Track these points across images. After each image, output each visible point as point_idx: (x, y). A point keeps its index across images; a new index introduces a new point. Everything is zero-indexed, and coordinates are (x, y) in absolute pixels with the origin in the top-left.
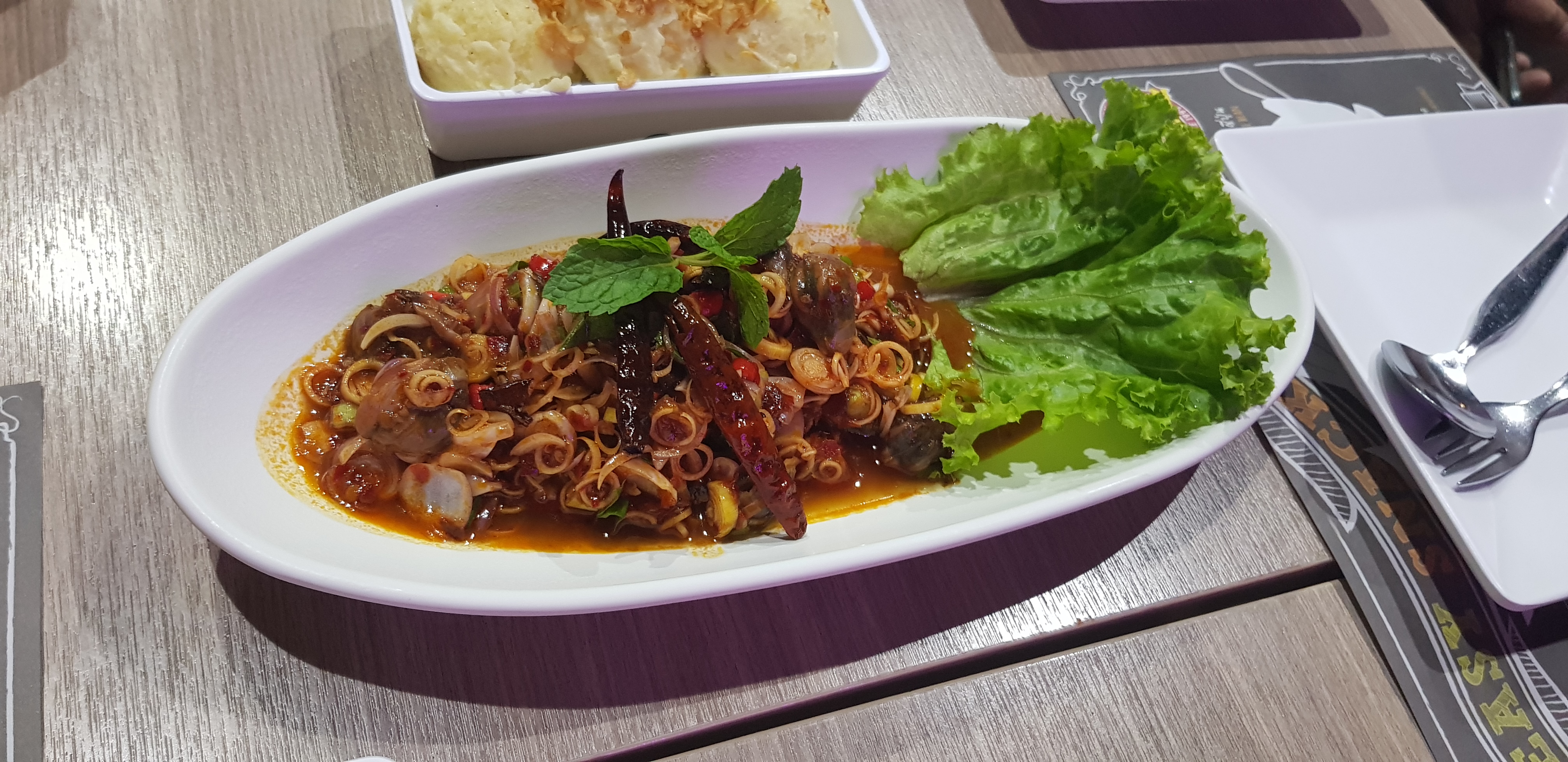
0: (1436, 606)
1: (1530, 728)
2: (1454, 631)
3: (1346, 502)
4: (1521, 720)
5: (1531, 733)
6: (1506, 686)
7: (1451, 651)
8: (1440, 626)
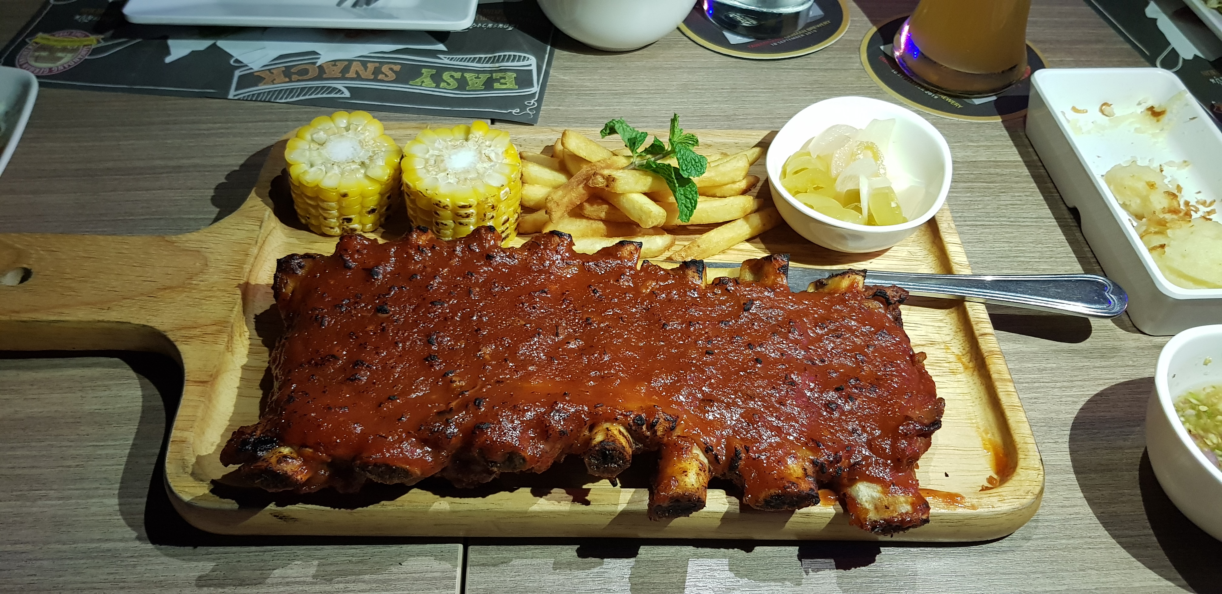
0: (411, 83)
3: (335, 89)
7: (435, 88)
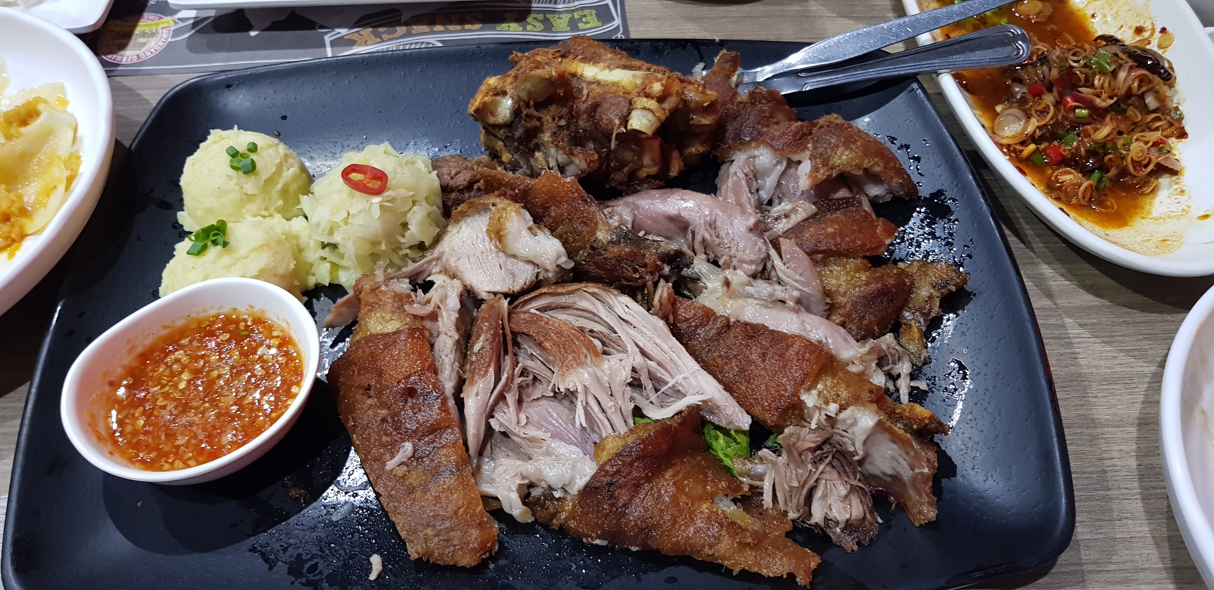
1: (570, 16)
2: (514, 26)
4: (566, 17)
5: (573, 16)
6: (548, 16)
8: (509, 31)
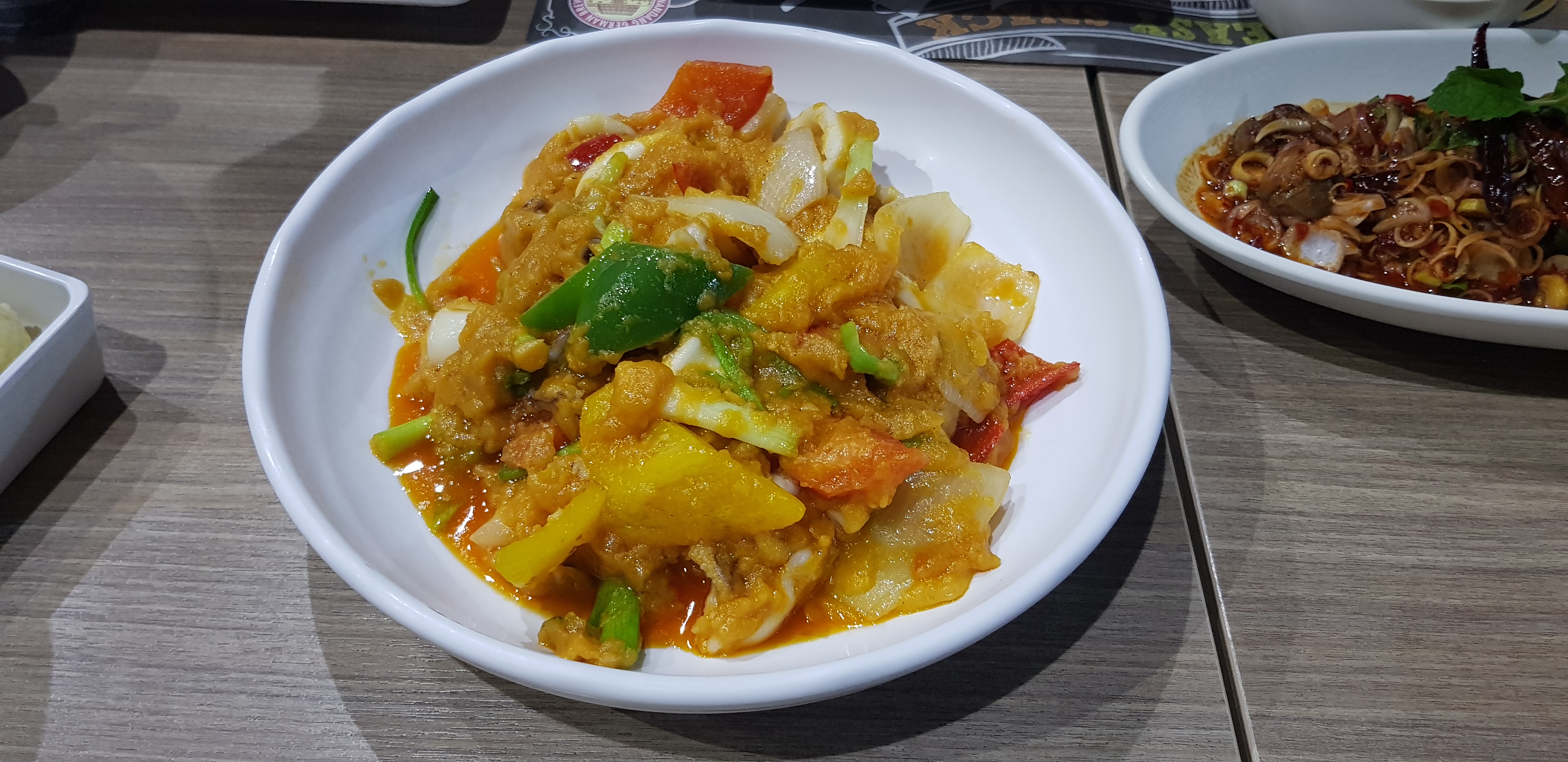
0: (1132, 29)
2: (1153, 29)
3: (1038, 39)
4: (1222, 27)
6: (1198, 23)
7: (1166, 37)
8: (1147, 34)
